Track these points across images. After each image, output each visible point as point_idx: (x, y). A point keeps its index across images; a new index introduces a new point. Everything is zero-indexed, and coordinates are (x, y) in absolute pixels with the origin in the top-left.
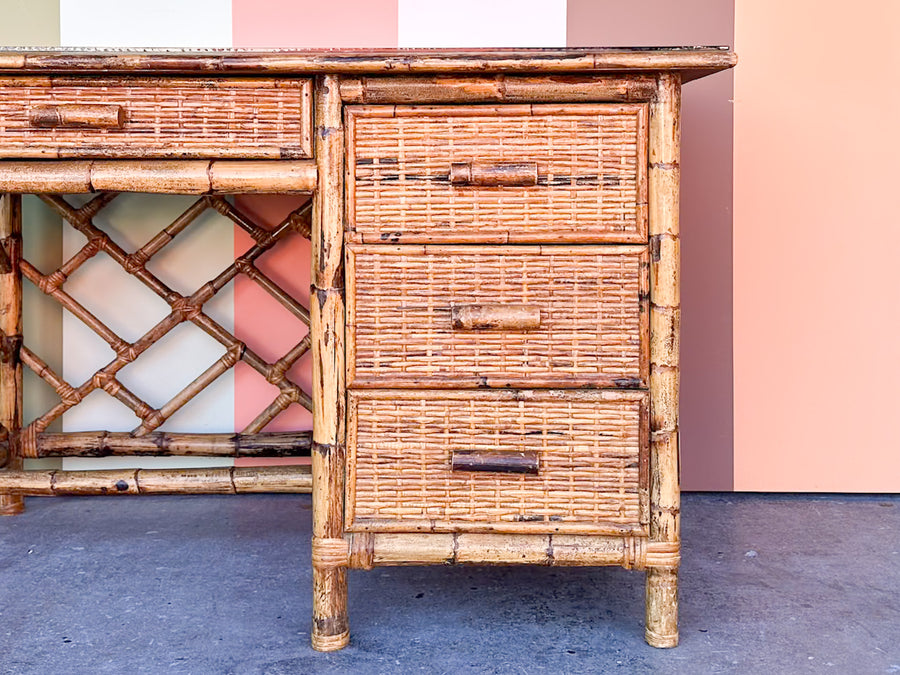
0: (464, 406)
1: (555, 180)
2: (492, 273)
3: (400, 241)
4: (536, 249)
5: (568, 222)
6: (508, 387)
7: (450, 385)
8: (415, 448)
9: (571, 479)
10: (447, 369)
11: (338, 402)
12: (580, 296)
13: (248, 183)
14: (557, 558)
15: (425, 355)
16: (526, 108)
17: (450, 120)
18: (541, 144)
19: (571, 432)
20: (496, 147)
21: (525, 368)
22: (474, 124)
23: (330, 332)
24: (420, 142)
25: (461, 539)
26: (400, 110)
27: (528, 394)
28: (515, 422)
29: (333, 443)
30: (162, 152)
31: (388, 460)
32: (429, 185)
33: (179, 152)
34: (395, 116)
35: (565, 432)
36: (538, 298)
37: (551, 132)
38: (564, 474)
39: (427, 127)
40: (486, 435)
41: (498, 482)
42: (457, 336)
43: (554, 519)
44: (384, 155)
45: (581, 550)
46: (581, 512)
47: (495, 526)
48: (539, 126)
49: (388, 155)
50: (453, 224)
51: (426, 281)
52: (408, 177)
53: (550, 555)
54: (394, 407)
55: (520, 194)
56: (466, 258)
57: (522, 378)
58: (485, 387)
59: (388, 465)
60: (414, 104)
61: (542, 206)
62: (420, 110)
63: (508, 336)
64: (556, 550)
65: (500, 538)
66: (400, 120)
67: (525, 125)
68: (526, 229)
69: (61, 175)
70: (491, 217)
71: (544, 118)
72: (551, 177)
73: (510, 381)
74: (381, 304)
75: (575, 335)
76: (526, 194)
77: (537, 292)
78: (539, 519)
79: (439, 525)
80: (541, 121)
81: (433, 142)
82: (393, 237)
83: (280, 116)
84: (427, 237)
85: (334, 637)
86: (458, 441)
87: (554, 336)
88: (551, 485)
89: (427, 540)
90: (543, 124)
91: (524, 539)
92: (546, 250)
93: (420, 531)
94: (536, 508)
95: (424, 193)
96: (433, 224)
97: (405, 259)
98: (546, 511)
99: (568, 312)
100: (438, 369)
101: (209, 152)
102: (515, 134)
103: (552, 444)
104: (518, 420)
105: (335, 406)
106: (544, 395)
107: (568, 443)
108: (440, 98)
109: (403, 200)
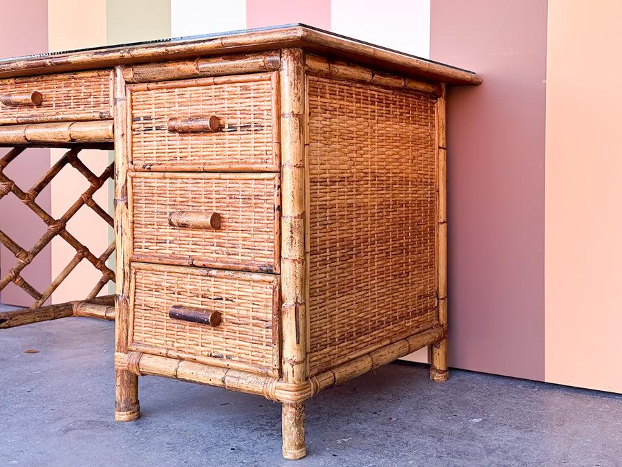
0: (185, 277)
1: (229, 128)
2: (198, 191)
3: (151, 170)
4: (217, 175)
5: (236, 157)
6: (204, 267)
7: (176, 263)
8: (161, 302)
9: (237, 332)
10: (176, 252)
11: (124, 270)
12: (243, 207)
13: (85, 134)
14: (227, 384)
15: (166, 243)
16: (210, 80)
17: (176, 90)
18: (221, 104)
19: (237, 300)
20: (198, 107)
21: (214, 255)
22: (188, 92)
23: (119, 226)
24: (162, 106)
25: (182, 364)
26: (151, 85)
27: (214, 272)
28: (208, 290)
29: (121, 294)
30: (54, 118)
31: (149, 308)
32: (167, 133)
33: (60, 117)
34: (149, 90)
35: (234, 300)
36: (220, 208)
37: (226, 95)
38: (234, 328)
39: (165, 96)
40: (195, 298)
41: (201, 329)
42: (181, 231)
43: (229, 357)
44: (145, 115)
45: (241, 381)
46: (242, 355)
47: (197, 358)
48: (220, 92)
49: (147, 114)
50: (178, 158)
51: (165, 196)
52: (158, 128)
53: (223, 382)
54: (152, 275)
55: (211, 138)
56: (184, 181)
57: (211, 261)
58: (192, 266)
59: (148, 312)
60: (157, 82)
61: (222, 146)
62: (160, 84)
63: (206, 233)
64: (227, 378)
65: (201, 366)
66: (153, 92)
67: (213, 91)
68: (215, 162)
69: (15, 132)
70: (196, 153)
71: (223, 86)
72: (227, 126)
73: (205, 263)
74: (147, 209)
75: (240, 234)
76: (215, 138)
77: (221, 204)
78: (220, 357)
79: (170, 352)
80: (221, 88)
81: (168, 105)
82: (148, 167)
83: (102, 93)
84: (164, 166)
85: (121, 413)
86: (183, 300)
87: (230, 235)
88: (227, 335)
89: (165, 362)
90: (221, 90)
91: (214, 369)
92: (224, 176)
93: (160, 355)
94: (219, 349)
95: (164, 139)
96: (168, 159)
97: (155, 181)
98: (224, 352)
99: (236, 218)
100: (171, 252)
101: (72, 117)
102: (208, 98)
103: (229, 308)
104: (211, 289)
105: (123, 271)
106: (222, 274)
107: (236, 307)
108: (170, 76)
109: (155, 143)
